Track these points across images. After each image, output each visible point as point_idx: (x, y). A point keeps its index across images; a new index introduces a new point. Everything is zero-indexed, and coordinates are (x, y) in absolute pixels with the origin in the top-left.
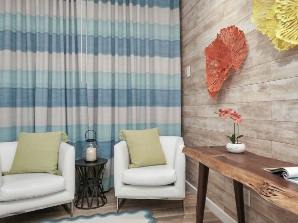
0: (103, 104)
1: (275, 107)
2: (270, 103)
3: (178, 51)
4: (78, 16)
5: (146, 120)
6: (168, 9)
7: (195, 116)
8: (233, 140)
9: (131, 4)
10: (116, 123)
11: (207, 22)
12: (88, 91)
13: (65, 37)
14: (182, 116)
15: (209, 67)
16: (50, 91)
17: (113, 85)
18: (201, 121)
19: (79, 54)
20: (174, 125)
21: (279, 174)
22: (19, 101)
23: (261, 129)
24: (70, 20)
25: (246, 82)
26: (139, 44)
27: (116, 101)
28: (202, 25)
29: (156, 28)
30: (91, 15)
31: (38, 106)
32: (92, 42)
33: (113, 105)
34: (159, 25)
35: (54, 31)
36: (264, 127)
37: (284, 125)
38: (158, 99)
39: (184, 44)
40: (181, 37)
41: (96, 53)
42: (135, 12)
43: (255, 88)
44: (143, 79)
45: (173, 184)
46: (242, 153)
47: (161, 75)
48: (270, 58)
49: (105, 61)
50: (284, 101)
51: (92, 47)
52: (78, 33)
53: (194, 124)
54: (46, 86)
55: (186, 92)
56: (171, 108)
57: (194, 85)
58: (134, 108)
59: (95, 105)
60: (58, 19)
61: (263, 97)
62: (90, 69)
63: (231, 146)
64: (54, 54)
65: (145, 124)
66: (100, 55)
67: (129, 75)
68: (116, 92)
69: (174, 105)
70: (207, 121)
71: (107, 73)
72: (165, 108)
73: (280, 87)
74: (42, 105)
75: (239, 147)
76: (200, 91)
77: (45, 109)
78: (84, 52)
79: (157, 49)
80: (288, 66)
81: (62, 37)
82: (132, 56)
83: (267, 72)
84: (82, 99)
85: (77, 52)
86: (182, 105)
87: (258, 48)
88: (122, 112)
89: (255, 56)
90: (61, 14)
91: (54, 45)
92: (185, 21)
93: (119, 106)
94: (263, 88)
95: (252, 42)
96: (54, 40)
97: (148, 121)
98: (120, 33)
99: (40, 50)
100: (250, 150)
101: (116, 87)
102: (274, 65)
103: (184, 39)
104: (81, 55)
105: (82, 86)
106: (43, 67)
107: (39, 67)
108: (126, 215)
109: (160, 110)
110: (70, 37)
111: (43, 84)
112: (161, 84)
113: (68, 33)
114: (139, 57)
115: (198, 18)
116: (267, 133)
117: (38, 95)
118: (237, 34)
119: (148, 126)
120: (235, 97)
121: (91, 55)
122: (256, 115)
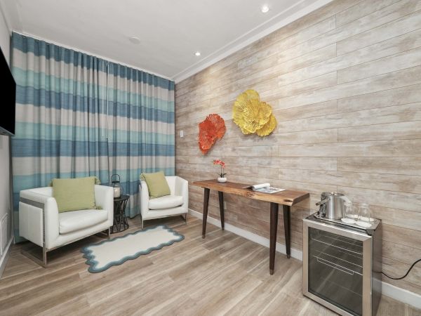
0: (121, 155)
1: (240, 159)
2: (238, 157)
3: (173, 119)
4: (100, 84)
5: (152, 165)
6: (167, 90)
7: (187, 162)
8: (222, 176)
9: (142, 82)
10: (131, 168)
11: (198, 106)
12: (109, 145)
13: (88, 99)
14: (175, 163)
15: (201, 134)
16: (74, 143)
17: (129, 140)
18: (192, 166)
19: (100, 115)
20: (170, 168)
21: (251, 188)
22: (43, 151)
23: (233, 170)
24: (93, 86)
25: (224, 145)
26: (147, 111)
27: (131, 152)
28: (193, 107)
29: (159, 103)
30: (111, 85)
31: (63, 155)
32: (112, 106)
33: (128, 155)
34: (162, 101)
35: (79, 94)
36: (235, 169)
37: (244, 168)
38: (160, 151)
39: (177, 115)
40: (175, 110)
41: (115, 115)
42: (145, 88)
43: (230, 149)
44: (149, 136)
45: (180, 206)
46: (226, 182)
47: (162, 134)
48: (238, 136)
49: (122, 122)
50: (245, 157)
51: (112, 110)
52: (100, 98)
53: (185, 167)
54: (71, 139)
55: (178, 147)
56: (168, 157)
57: (186, 143)
58: (144, 157)
59: (115, 155)
60: (83, 84)
61: (234, 154)
62: (111, 127)
63: (221, 179)
64: (78, 112)
65: (151, 169)
66: (118, 117)
67: (141, 133)
68: (131, 145)
69: (170, 155)
70: (197, 166)
71: (124, 131)
72: (165, 157)
73: (242, 150)
74: (67, 155)
75: (224, 179)
76: (192, 147)
77: (70, 158)
78: (105, 113)
79: (159, 117)
80: (246, 141)
81: (86, 99)
82: (143, 120)
83: (237, 142)
84: (103, 150)
85: (99, 113)
86: (175, 155)
87: (232, 129)
88: (135, 160)
89: (229, 132)
90: (86, 81)
91: (78, 105)
92: (178, 101)
93: (133, 156)
94: (234, 150)
95: (228, 126)
96: (79, 101)
97: (154, 167)
98: (134, 101)
99: (64, 108)
100: (229, 181)
101: (131, 142)
102: (240, 140)
103: (177, 112)
104: (102, 116)
105: (103, 139)
106: (68, 122)
107: (64, 122)
108: (149, 230)
109: (161, 159)
110: (94, 100)
111: (68, 137)
112: (162, 141)
113: (91, 96)
114: (147, 121)
115: (190, 101)
116: (236, 172)
117: (63, 147)
118: (220, 119)
119: (154, 170)
120: (217, 153)
121: (112, 117)
122: (230, 163)
